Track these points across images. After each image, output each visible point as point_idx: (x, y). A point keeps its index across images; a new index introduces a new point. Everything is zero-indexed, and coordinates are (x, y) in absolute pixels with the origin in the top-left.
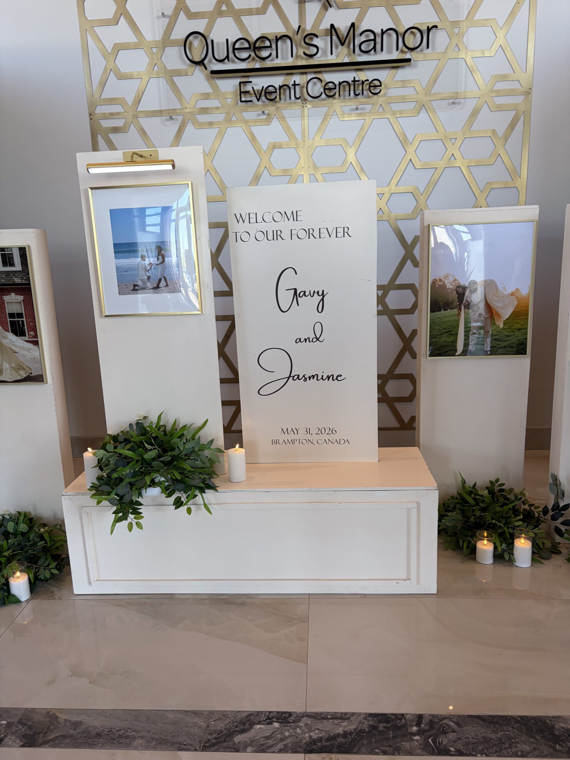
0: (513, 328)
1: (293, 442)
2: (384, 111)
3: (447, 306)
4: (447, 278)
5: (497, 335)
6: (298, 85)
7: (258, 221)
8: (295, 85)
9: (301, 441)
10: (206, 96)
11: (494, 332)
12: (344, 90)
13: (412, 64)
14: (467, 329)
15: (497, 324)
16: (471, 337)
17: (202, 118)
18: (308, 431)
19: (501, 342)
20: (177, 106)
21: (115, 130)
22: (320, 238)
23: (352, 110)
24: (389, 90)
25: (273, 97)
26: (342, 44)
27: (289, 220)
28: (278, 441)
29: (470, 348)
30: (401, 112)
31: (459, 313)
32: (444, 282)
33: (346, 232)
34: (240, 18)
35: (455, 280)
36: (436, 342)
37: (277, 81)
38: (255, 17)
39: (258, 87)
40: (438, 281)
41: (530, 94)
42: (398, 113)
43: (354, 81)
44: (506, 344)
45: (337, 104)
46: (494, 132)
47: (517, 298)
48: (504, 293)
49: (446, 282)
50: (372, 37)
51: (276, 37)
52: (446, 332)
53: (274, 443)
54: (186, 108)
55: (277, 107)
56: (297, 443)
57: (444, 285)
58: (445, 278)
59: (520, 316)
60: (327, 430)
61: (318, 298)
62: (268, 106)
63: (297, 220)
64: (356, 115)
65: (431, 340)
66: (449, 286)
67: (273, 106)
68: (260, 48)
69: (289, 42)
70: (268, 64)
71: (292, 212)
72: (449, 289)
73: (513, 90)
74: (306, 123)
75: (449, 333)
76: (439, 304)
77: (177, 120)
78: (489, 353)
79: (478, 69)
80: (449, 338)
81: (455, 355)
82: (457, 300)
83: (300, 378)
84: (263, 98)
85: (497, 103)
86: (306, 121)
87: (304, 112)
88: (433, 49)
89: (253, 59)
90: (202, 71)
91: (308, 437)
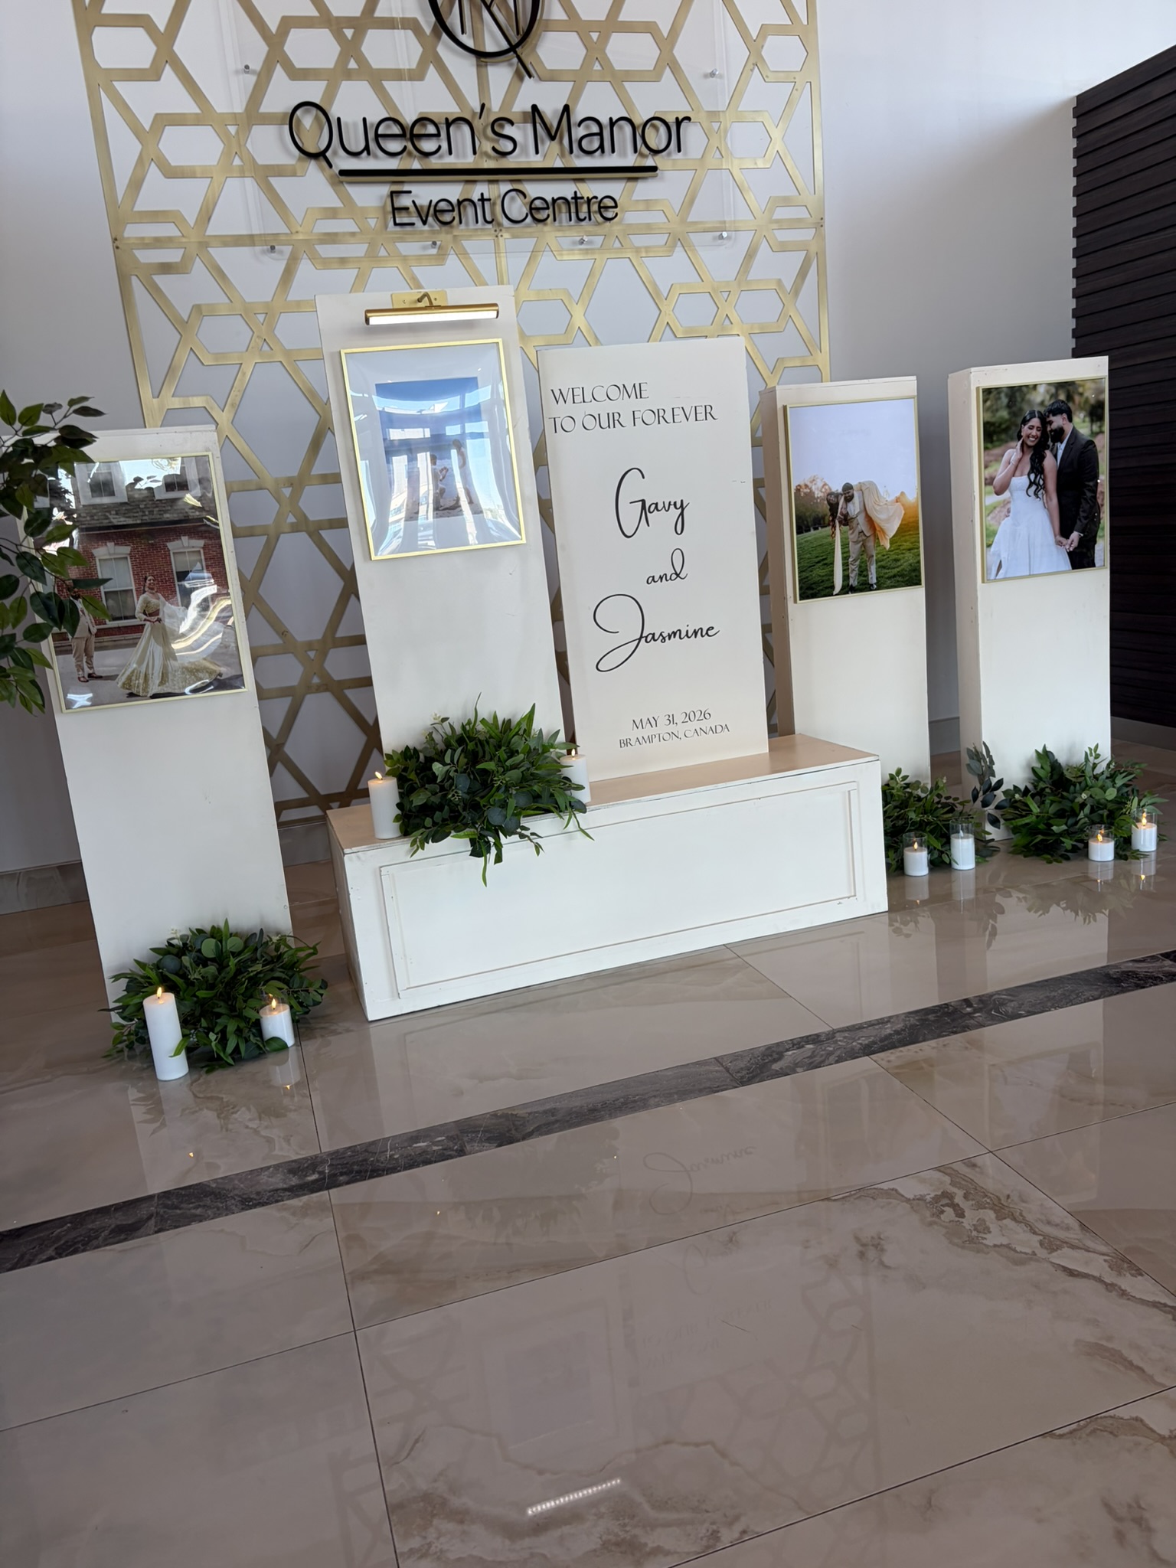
0: (901, 548)
1: (651, 739)
2: (622, 246)
3: (819, 522)
4: (814, 482)
5: (883, 560)
6: (489, 200)
7: (586, 400)
8: (482, 200)
9: (661, 736)
10: (332, 213)
11: (879, 556)
12: (560, 212)
13: (659, 175)
14: (845, 555)
15: (882, 544)
16: (851, 567)
17: (326, 251)
18: (671, 720)
19: (888, 569)
20: (282, 228)
21: (166, 268)
22: (674, 422)
23: (574, 243)
24: (627, 214)
25: (447, 218)
26: (553, 138)
27: (629, 397)
28: (628, 741)
29: (851, 582)
30: (647, 249)
31: (833, 533)
32: (810, 489)
33: (708, 412)
34: (382, 84)
35: (825, 484)
36: (807, 577)
37: (452, 192)
38: (406, 85)
39: (423, 202)
40: (803, 487)
41: (822, 226)
42: (643, 250)
43: (576, 198)
44: (895, 571)
45: (550, 233)
46: (779, 282)
47: (903, 505)
48: (887, 499)
49: (813, 488)
50: (595, 129)
51: (447, 119)
52: (819, 562)
53: (623, 745)
54: (297, 232)
55: (455, 236)
56: (656, 740)
57: (811, 493)
58: (811, 482)
59: (909, 531)
60: (698, 714)
61: (675, 513)
62: (438, 232)
63: (641, 397)
64: (581, 252)
65: (802, 574)
66: (818, 494)
67: (447, 233)
68: (421, 136)
69: (466, 129)
70: (434, 163)
71: (634, 386)
72: (818, 498)
73: (799, 220)
74: (503, 263)
75: (822, 563)
76: (807, 521)
77: (281, 252)
78: (875, 586)
79: (750, 188)
80: (823, 569)
81: (832, 595)
82: (829, 514)
83: (656, 638)
84: (430, 219)
85: (779, 240)
86: (503, 260)
87: (498, 244)
88: (686, 154)
89: (410, 154)
90: (322, 170)
91: (672, 728)
